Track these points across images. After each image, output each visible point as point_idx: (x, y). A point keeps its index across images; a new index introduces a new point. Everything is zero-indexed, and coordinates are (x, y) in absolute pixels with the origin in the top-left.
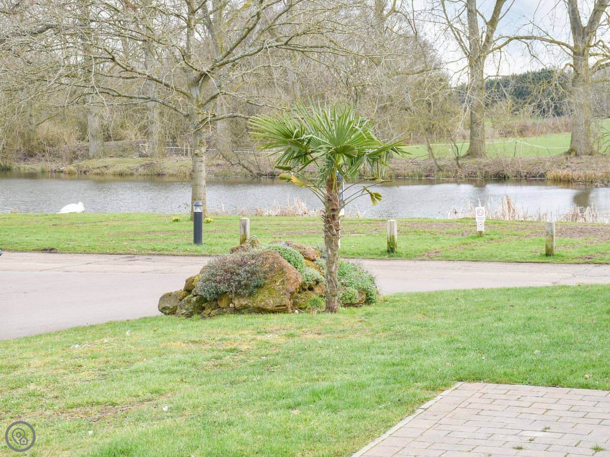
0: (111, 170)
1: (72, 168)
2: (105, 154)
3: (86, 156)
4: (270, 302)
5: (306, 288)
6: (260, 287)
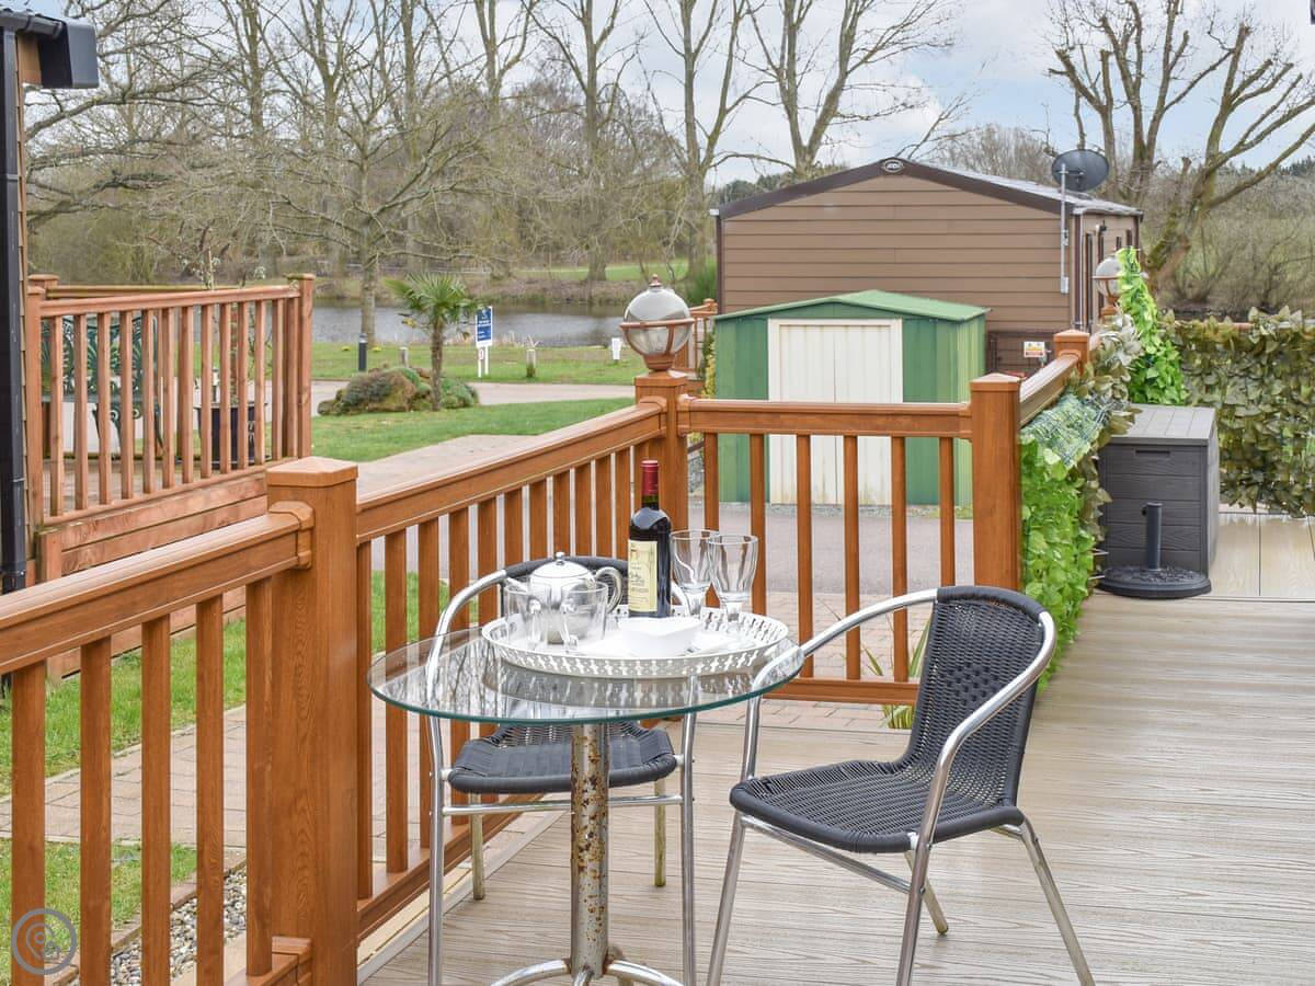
4: (394, 405)
5: (420, 396)
6: (386, 395)
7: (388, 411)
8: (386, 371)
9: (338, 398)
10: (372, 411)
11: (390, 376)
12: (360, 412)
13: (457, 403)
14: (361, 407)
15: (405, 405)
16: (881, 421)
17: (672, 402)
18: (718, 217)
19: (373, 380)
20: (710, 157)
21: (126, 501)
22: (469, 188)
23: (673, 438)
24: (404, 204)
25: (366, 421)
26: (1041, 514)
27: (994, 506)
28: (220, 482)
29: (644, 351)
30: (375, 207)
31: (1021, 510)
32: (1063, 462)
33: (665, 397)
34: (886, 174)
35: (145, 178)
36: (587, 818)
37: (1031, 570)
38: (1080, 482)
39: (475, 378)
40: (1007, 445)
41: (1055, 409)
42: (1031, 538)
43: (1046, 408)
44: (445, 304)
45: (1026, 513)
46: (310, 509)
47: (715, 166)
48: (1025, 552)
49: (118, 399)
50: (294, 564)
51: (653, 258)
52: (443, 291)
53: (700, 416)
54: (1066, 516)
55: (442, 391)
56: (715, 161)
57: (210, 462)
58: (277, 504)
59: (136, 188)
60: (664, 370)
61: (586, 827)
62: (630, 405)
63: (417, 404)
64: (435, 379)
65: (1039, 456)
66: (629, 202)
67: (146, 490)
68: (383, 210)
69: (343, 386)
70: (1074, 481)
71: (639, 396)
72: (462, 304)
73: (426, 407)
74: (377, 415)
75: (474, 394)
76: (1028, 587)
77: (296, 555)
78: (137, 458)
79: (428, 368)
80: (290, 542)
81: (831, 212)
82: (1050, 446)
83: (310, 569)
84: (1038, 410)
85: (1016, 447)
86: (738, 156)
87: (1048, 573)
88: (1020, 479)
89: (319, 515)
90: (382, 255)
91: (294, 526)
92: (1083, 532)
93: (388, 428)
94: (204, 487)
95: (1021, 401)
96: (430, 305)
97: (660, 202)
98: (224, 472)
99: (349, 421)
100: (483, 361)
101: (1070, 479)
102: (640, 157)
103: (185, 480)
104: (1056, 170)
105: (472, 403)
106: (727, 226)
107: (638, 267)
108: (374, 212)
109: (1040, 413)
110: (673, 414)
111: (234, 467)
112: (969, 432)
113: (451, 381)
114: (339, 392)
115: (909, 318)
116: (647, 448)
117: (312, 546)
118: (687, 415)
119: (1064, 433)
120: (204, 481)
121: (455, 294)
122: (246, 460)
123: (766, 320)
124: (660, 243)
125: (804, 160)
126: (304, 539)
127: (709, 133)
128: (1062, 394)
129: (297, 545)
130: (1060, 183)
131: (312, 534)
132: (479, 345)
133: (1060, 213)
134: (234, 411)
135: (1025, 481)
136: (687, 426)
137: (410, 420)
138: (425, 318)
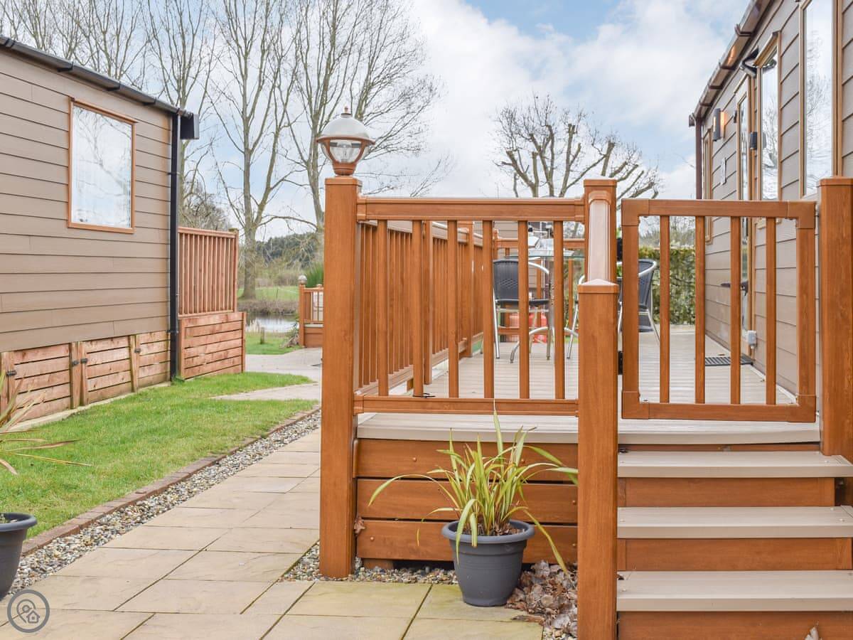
20: (259, 218)
47: (265, 224)
56: (264, 220)
127: (259, 203)
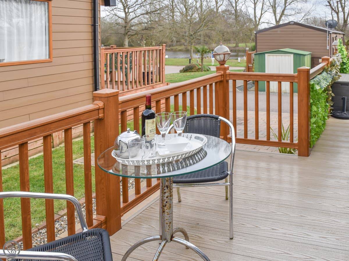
0: (178, 49)
1: (170, 49)
2: (177, 45)
3: (173, 46)
4: (194, 71)
5: (199, 69)
6: (192, 69)
7: (193, 72)
8: (192, 64)
9: (183, 69)
10: (189, 72)
11: (193, 65)
12: (187, 72)
13: (206, 70)
14: (188, 71)
15: (196, 71)
16: (275, 78)
17: (225, 72)
18: (256, 34)
19: (190, 66)
20: (259, 23)
21: (123, 91)
22: (211, 29)
23: (225, 81)
24: (198, 32)
25: (188, 74)
26: (316, 101)
27: (303, 99)
28: (144, 87)
29: (218, 60)
30: (192, 33)
31: (310, 100)
32: (321, 88)
33: (223, 71)
34: (290, 24)
35: (151, 28)
36: (165, 197)
37: (312, 115)
38: (327, 92)
39: (211, 65)
40: (306, 84)
41: (320, 75)
42: (313, 107)
43: (318, 75)
44: (204, 51)
45: (311, 101)
46: (103, 103)
48: (311, 110)
49: (126, 70)
50: (98, 118)
51: (248, 42)
52: (203, 48)
53: (231, 76)
54: (323, 100)
55: (203, 68)
56: (260, 24)
57: (142, 83)
58: (95, 101)
59: (149, 30)
60: (223, 65)
61: (165, 200)
62: (215, 73)
63: (198, 70)
64: (202, 65)
65: (315, 87)
66: (243, 32)
67: (128, 89)
68: (194, 33)
69: (184, 67)
70: (325, 92)
71: (217, 71)
72: (207, 51)
73: (200, 71)
74: (190, 73)
75: (210, 69)
76: (311, 119)
77: (98, 115)
78: (131, 82)
79: (200, 64)
80: (96, 112)
81: (279, 32)
82: (318, 84)
83: (103, 119)
84: (315, 76)
85: (309, 85)
86: (264, 23)
87: (317, 115)
88: (310, 93)
89: (105, 105)
90: (194, 42)
91: (97, 108)
92: (327, 104)
93: (192, 75)
94: (141, 88)
95: (310, 73)
96: (201, 51)
97: (249, 32)
98: (145, 85)
99: (185, 74)
100: (213, 62)
101: (324, 91)
102: (245, 23)
103: (137, 87)
104: (326, 24)
105: (209, 70)
106: (258, 35)
107: (245, 44)
108: (192, 34)
109: (316, 76)
110: (225, 75)
111: (148, 84)
112: (297, 81)
113: (205, 66)
114: (183, 68)
115: (295, 54)
116: (218, 83)
117: (104, 113)
118: (228, 75)
119: (322, 80)
120: (141, 87)
121: (206, 49)
122: (150, 83)
123: (265, 54)
124: (249, 39)
125: (277, 23)
126: (101, 111)
127: (259, 18)
128: (323, 71)
129: (99, 113)
130: (327, 26)
131: (104, 110)
132: (212, 59)
133: (327, 33)
134: (148, 73)
135: (311, 93)
136: (228, 78)
137: (197, 73)
138: (200, 54)
